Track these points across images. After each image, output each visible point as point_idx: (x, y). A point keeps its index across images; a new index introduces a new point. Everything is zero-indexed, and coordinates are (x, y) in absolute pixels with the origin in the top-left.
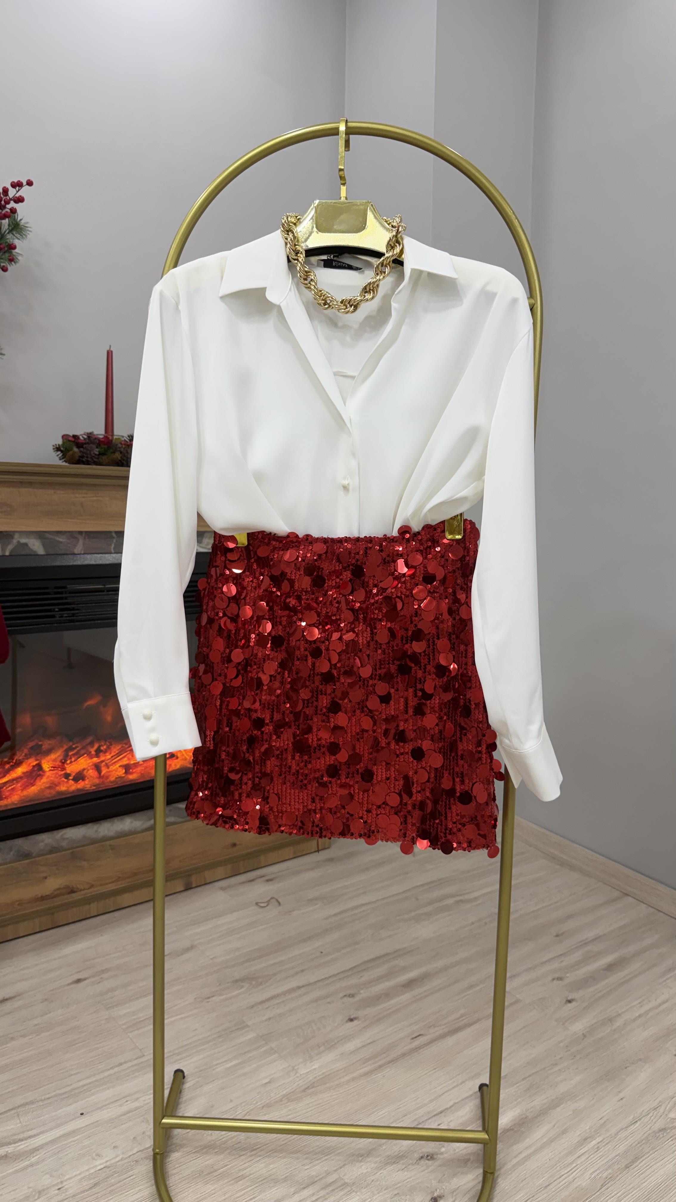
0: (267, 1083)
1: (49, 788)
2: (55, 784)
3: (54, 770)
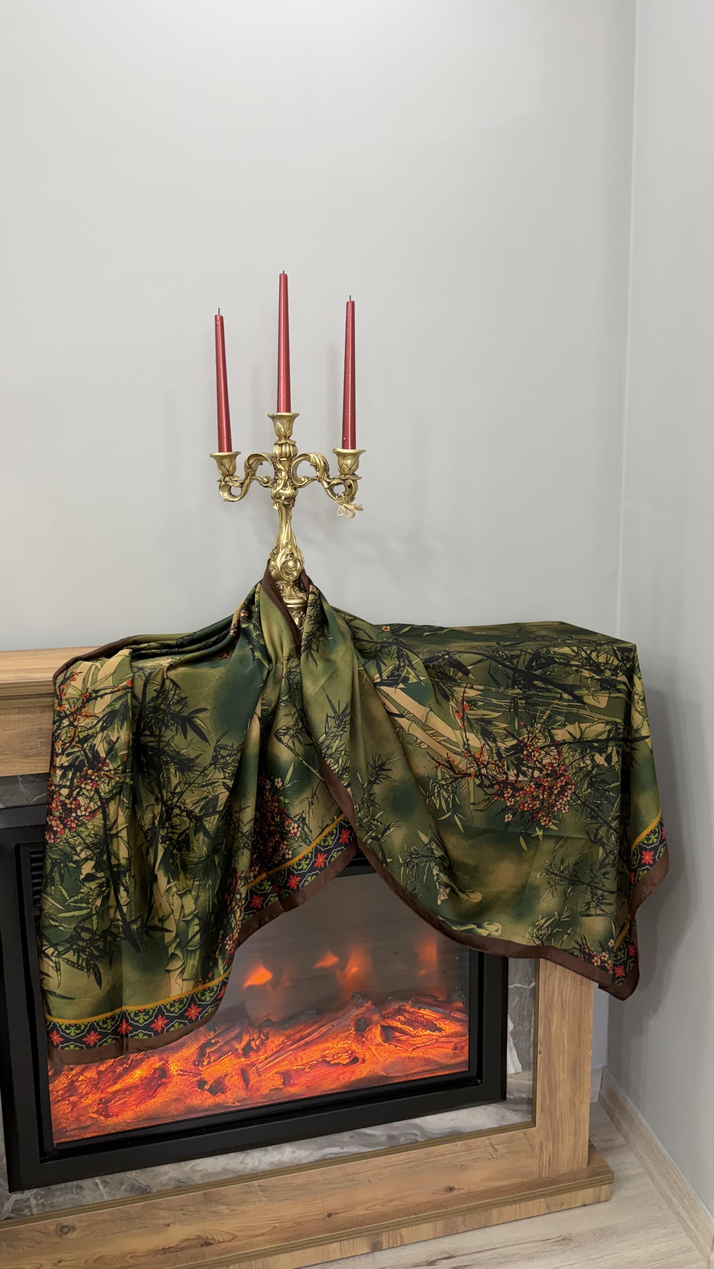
1: (176, 1100)
2: (184, 1096)
3: (185, 1075)
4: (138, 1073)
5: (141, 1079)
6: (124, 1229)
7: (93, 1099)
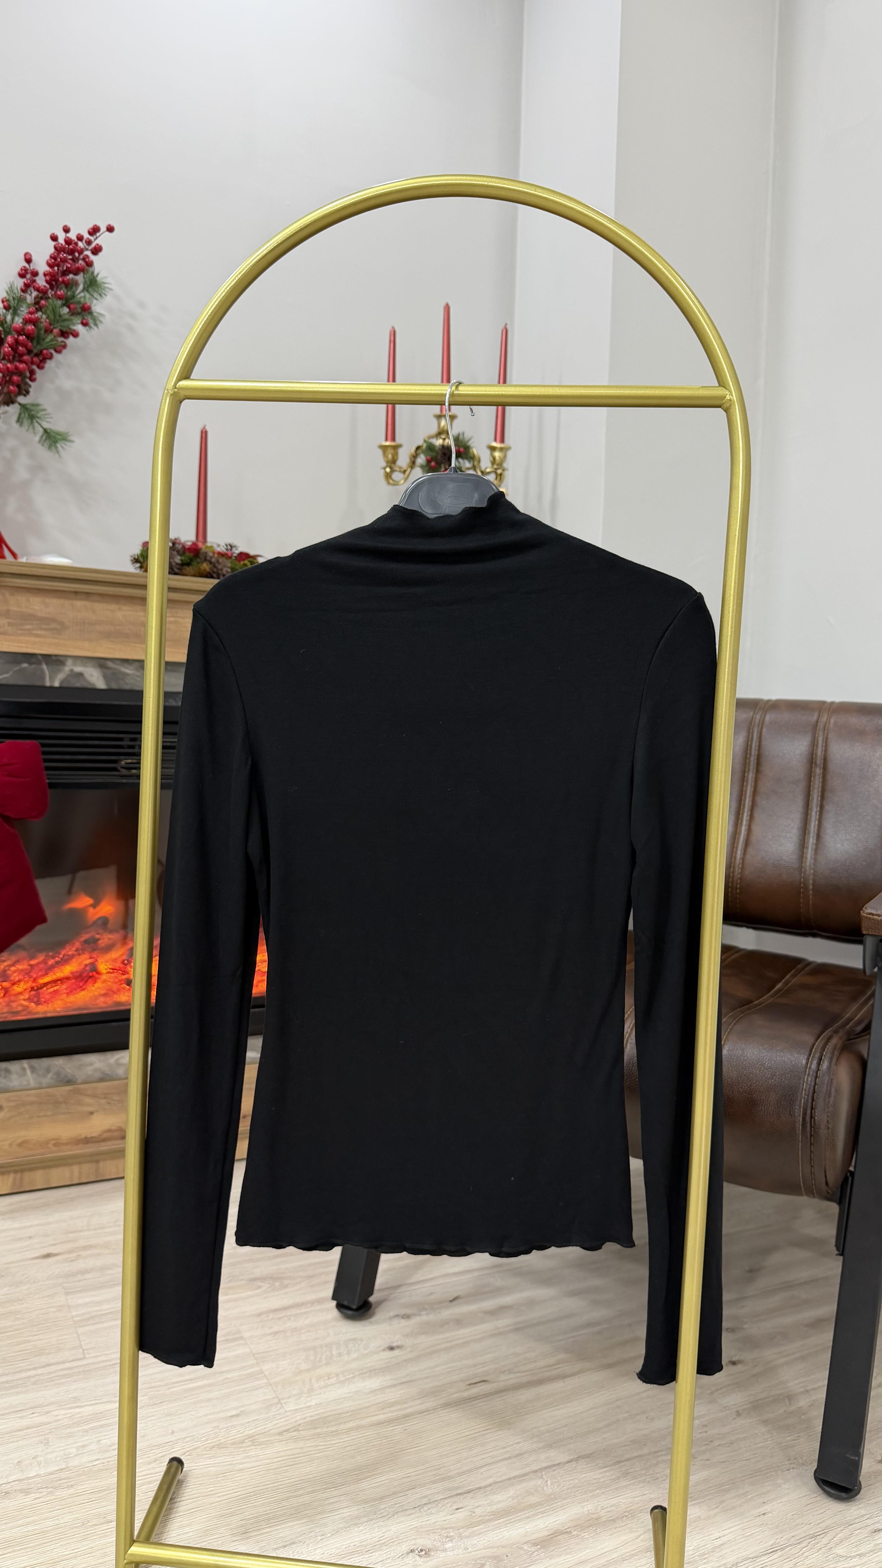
0: (232, 1416)
1: (105, 995)
2: (113, 991)
3: (113, 972)
4: (67, 970)
5: (72, 973)
6: (49, 1113)
7: (25, 987)
